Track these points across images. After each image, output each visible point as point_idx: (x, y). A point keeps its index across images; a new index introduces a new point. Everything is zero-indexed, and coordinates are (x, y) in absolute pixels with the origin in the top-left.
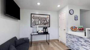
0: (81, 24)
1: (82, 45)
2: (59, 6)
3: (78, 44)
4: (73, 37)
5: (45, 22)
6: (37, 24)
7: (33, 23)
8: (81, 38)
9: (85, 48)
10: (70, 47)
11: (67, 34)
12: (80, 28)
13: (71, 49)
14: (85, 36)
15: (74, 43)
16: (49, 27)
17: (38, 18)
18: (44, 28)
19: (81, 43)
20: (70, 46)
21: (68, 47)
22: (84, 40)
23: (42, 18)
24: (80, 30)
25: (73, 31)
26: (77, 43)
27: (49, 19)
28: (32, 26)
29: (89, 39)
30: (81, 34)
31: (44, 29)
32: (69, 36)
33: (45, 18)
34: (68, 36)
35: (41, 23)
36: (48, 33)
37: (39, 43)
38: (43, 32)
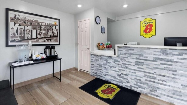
0: (108, 40)
1: (111, 67)
2: (79, 6)
3: (107, 67)
4: (101, 59)
5: (50, 34)
6: (26, 38)
7: (14, 34)
8: (110, 57)
9: (114, 71)
10: (96, 76)
11: (91, 55)
12: (108, 45)
13: (98, 77)
14: (115, 54)
15: (101, 66)
16: (59, 44)
17: (31, 23)
18: (47, 48)
19: (110, 65)
20: (96, 73)
21: (93, 76)
22: (113, 60)
23: (40, 24)
24: (108, 47)
25: (99, 50)
26: (105, 66)
27: (57, 27)
28: (10, 43)
29: (117, 58)
30: (110, 53)
31: (48, 51)
32: (95, 57)
33: (48, 25)
34: (94, 59)
35: (39, 36)
36: (58, 57)
37: (35, 85)
38: (45, 56)
